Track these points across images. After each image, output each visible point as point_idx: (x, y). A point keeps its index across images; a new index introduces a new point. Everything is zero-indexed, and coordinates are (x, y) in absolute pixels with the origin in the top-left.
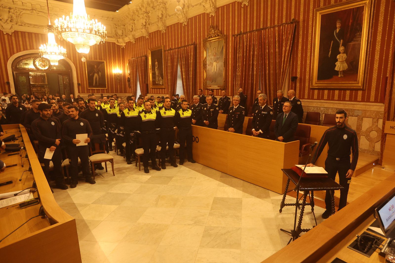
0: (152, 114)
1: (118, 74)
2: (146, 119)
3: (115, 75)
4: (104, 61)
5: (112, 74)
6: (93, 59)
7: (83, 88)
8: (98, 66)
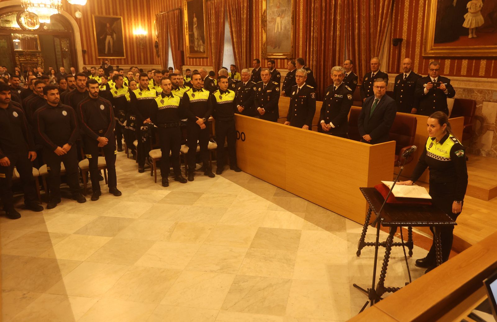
0: (173, 97)
1: (141, 37)
2: (163, 106)
3: (137, 38)
4: (120, 17)
5: (132, 36)
6: (104, 15)
7: (90, 57)
8: (111, 25)
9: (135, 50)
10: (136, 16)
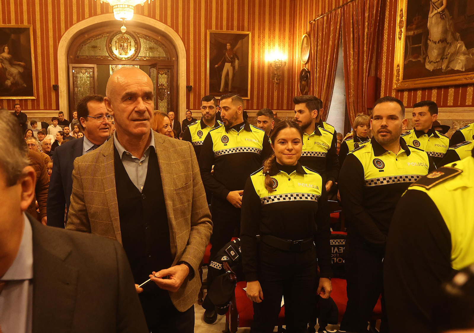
1: (276, 64)
3: (270, 66)
4: (248, 33)
5: (263, 63)
6: (224, 30)
7: (197, 96)
8: (233, 45)
9: (266, 86)
10: (272, 29)
